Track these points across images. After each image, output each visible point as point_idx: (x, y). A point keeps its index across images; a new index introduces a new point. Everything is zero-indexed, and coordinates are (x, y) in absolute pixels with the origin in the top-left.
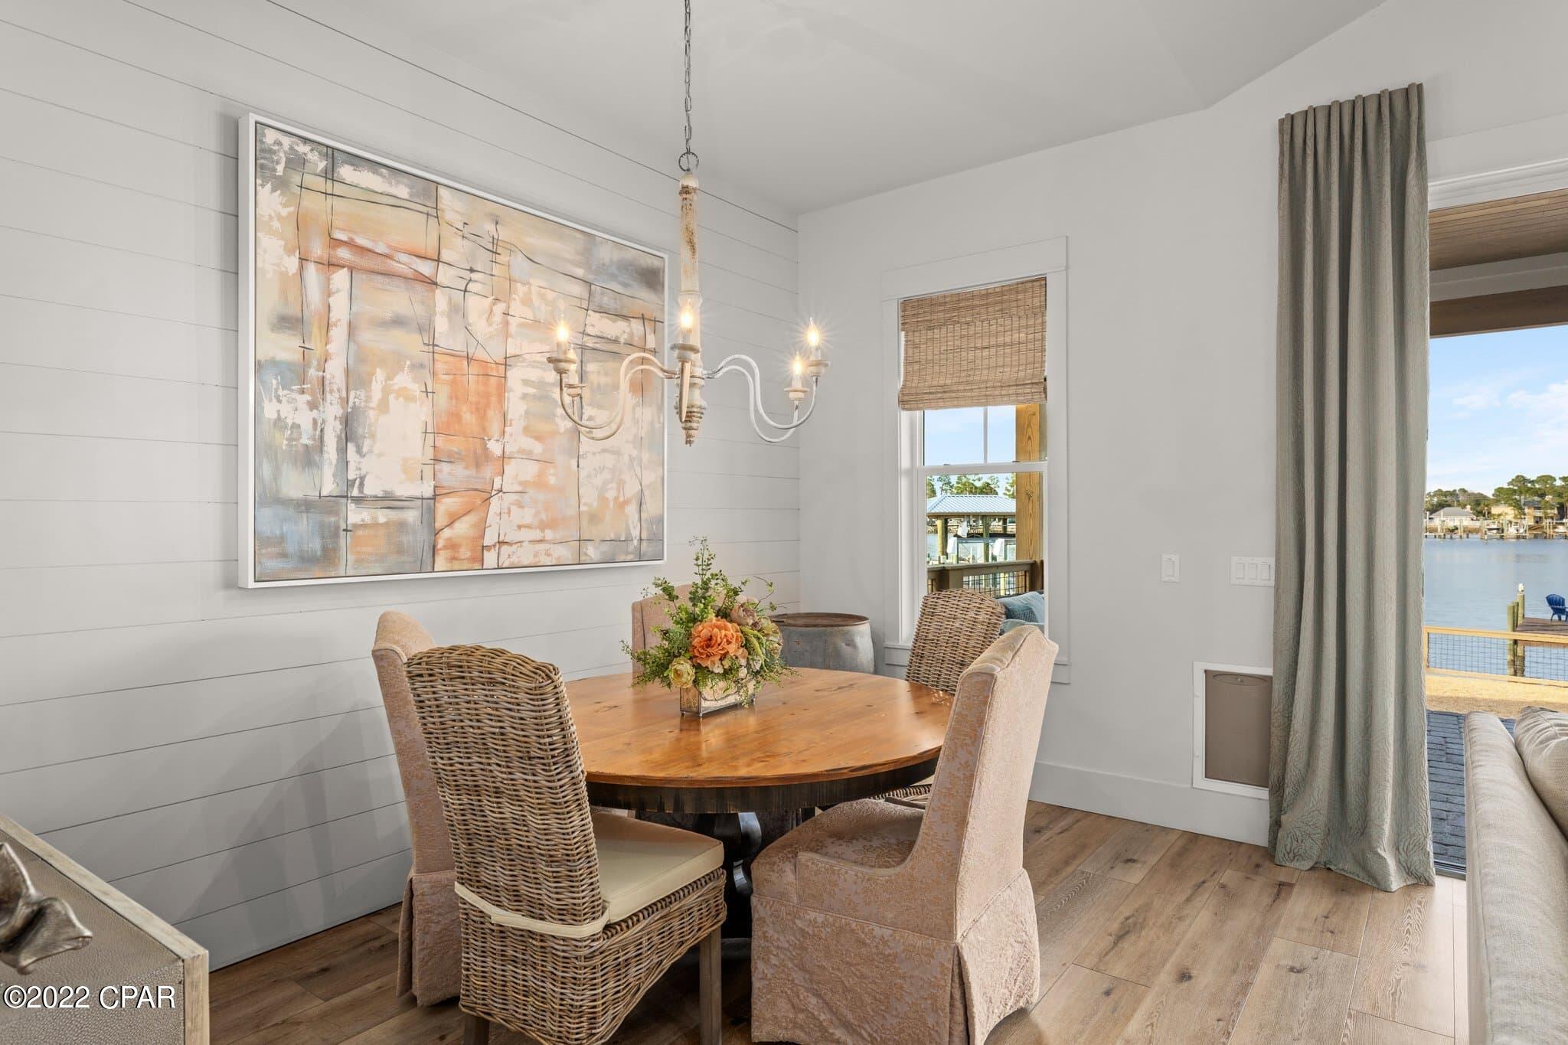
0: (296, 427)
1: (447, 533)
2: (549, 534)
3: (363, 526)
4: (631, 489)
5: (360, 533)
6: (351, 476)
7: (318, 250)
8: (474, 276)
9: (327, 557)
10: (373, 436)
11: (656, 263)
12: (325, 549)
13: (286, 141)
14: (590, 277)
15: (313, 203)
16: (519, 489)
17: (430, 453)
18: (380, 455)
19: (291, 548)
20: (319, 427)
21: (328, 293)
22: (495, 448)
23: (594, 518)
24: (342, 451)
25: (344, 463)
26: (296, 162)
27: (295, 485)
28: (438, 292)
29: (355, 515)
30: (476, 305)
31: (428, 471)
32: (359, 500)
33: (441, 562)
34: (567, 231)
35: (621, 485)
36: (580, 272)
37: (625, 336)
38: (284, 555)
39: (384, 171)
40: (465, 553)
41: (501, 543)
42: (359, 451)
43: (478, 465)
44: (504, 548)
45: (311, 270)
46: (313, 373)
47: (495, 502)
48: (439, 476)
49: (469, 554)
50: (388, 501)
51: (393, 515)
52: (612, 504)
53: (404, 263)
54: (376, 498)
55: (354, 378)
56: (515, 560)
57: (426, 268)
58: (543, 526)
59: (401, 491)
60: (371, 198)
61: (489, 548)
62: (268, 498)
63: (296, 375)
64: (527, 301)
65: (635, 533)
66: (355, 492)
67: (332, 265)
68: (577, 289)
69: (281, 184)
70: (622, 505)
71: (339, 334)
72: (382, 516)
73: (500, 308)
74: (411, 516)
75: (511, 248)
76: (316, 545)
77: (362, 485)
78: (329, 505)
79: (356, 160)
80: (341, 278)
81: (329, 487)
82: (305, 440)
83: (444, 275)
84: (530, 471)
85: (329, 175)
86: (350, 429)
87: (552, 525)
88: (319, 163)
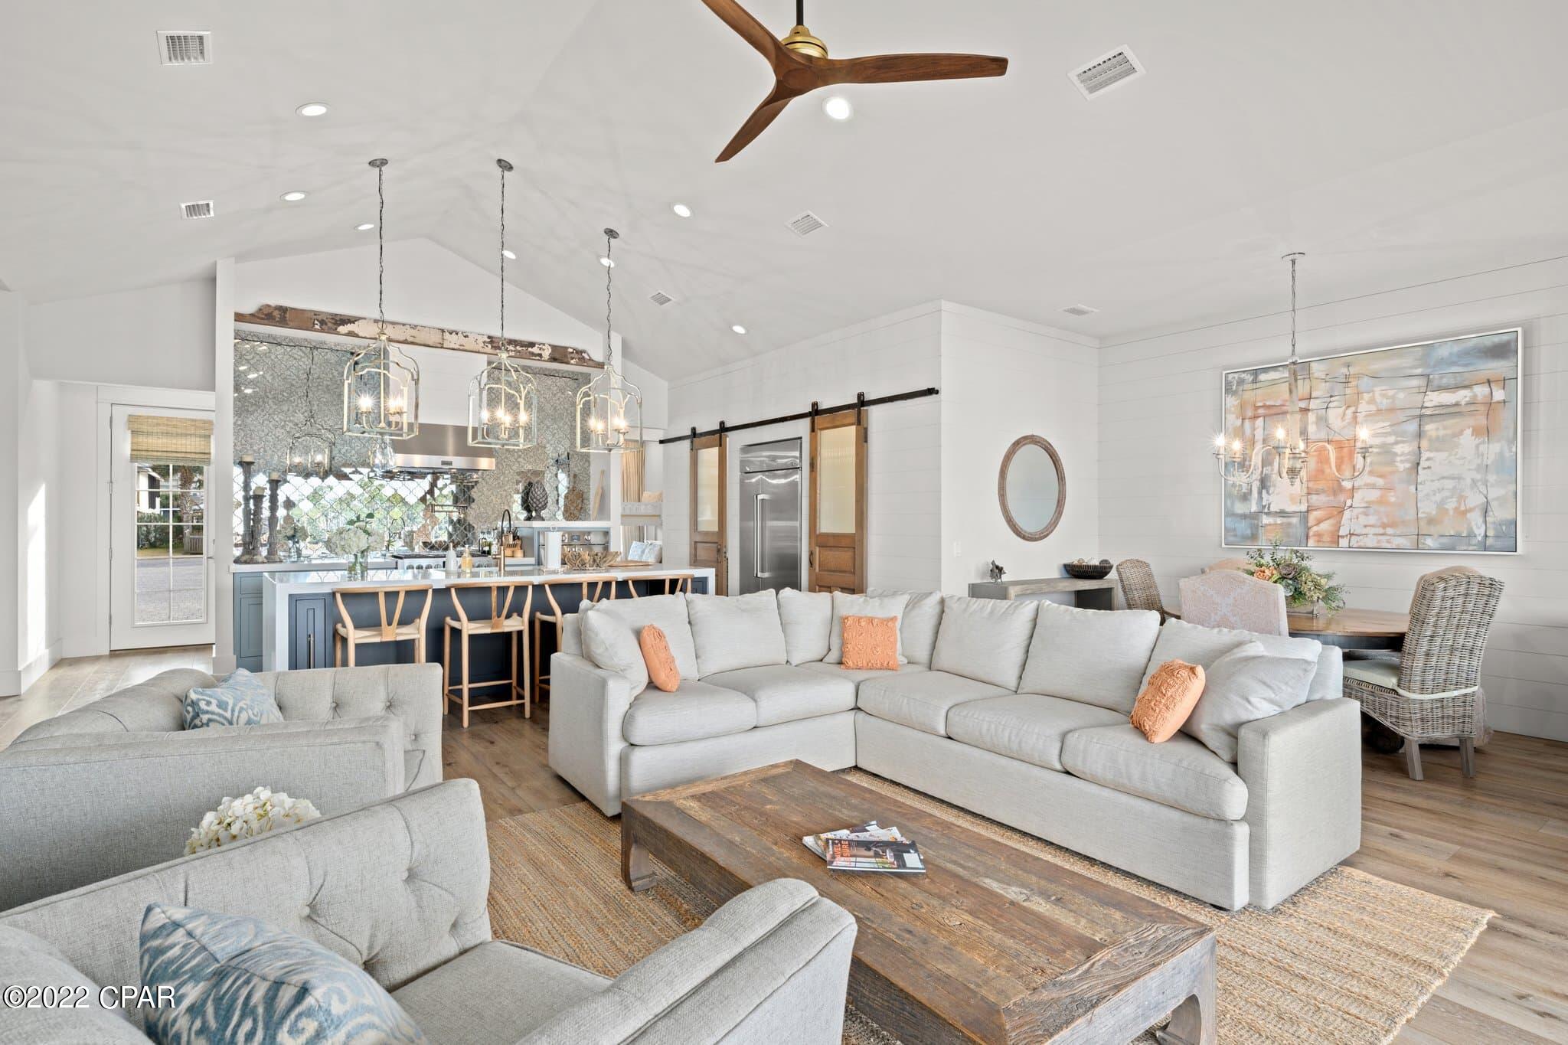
0: (1240, 486)
1: (1315, 529)
2: (1389, 531)
3: (1270, 524)
4: (1475, 501)
5: (1269, 527)
6: (1264, 504)
7: (1249, 413)
8: (1332, 399)
9: (1254, 537)
10: (1274, 486)
11: (1508, 338)
12: (1252, 534)
13: (1236, 376)
14: (1428, 371)
15: (1248, 396)
16: (1365, 505)
17: (1305, 491)
18: (1277, 494)
19: (1239, 533)
20: (1250, 485)
21: (1254, 429)
22: (1347, 485)
23: (1431, 521)
24: (1260, 493)
25: (1261, 498)
26: (1241, 382)
27: (1240, 508)
28: (1310, 414)
29: (1266, 520)
30: (1334, 416)
31: (1304, 499)
32: (1267, 514)
33: (1311, 542)
34: (1404, 350)
35: (1462, 498)
36: (1419, 371)
37: (1467, 399)
38: (1236, 536)
39: (1281, 369)
40: (1326, 538)
41: (1351, 534)
42: (1268, 493)
43: (1336, 494)
44: (1353, 537)
45: (1247, 422)
47: (1347, 514)
48: (1311, 501)
49: (1329, 539)
50: (1282, 513)
51: (1285, 520)
52: (1451, 512)
54: (1277, 513)
56: (1361, 544)
57: (1303, 404)
58: (1384, 526)
59: (1290, 508)
60: (1272, 383)
61: (1343, 537)
62: (1230, 514)
64: (1372, 401)
65: (1479, 532)
66: (1266, 510)
67: (1256, 417)
68: (1415, 382)
69: (1235, 393)
70: (1463, 513)
72: (1279, 521)
73: (1350, 411)
74: (1295, 520)
75: (1358, 376)
76: (1249, 532)
77: (1269, 508)
78: (1254, 516)
79: (1266, 370)
80: (1260, 422)
81: (1254, 508)
82: (1244, 490)
83: (1313, 405)
84: (1374, 495)
85: (1255, 381)
86: (1264, 484)
87: (1392, 525)
88: (1249, 378)
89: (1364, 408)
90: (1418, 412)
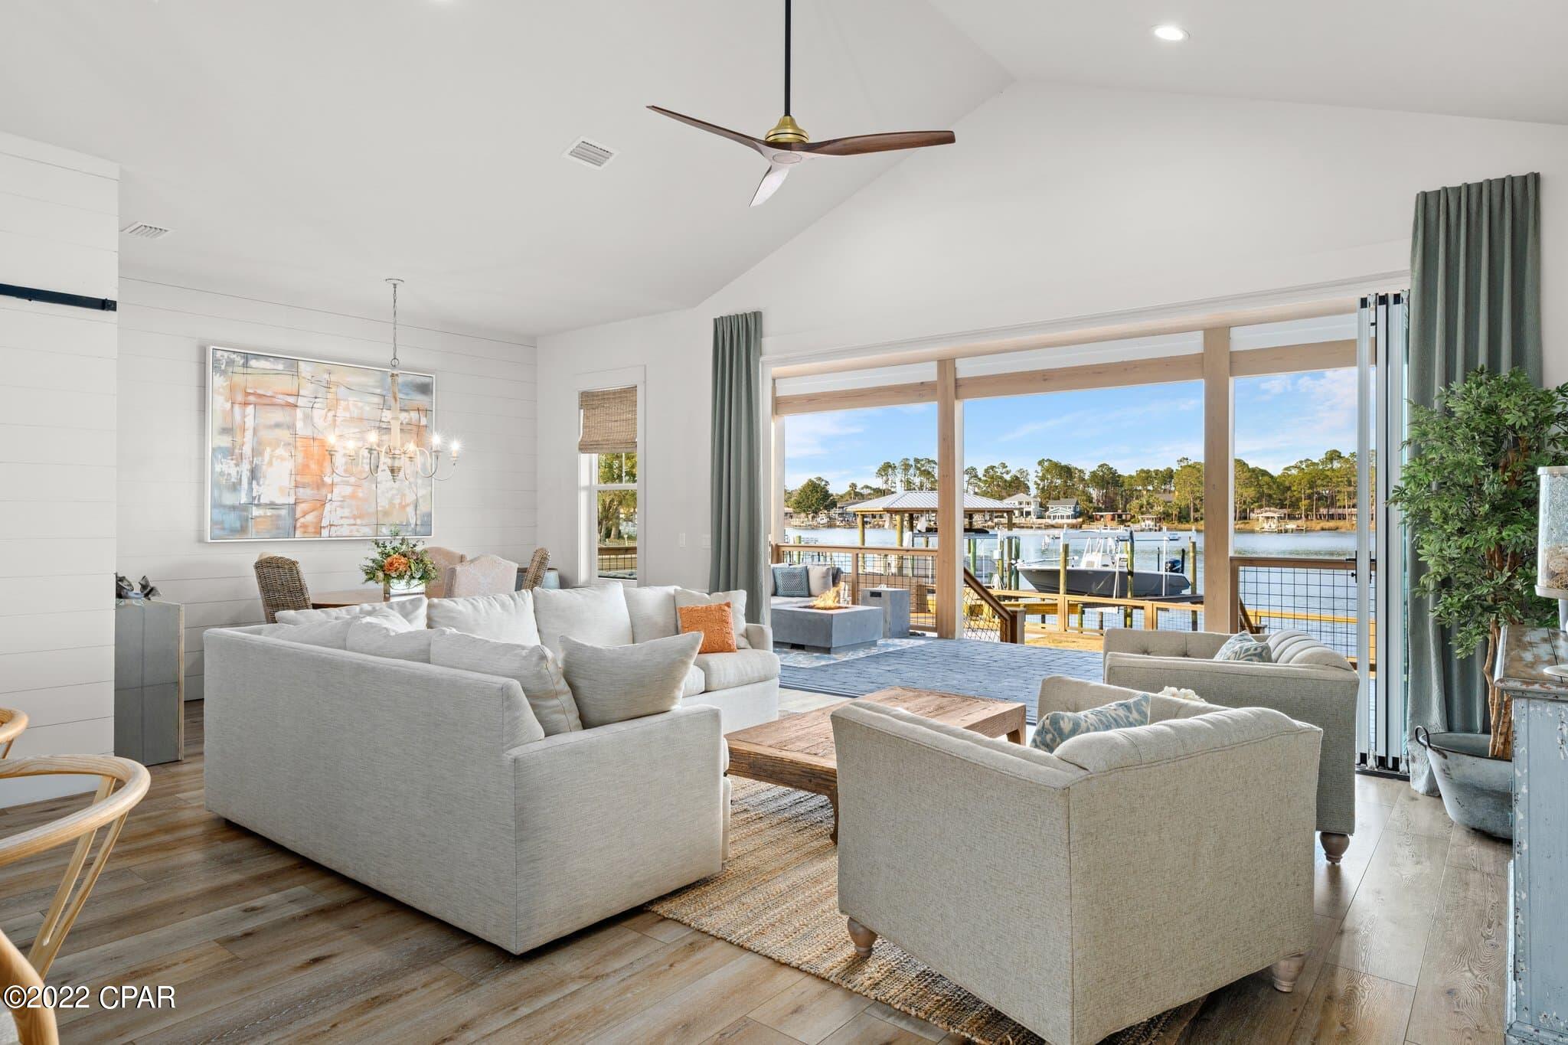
0: (229, 474)
1: (302, 520)
2: (359, 521)
3: (260, 517)
4: (410, 498)
5: (258, 520)
6: (254, 495)
7: (240, 398)
8: (317, 400)
9: (243, 530)
10: (265, 477)
11: (427, 380)
12: (242, 527)
13: (226, 354)
14: (384, 393)
15: (238, 379)
16: (342, 499)
17: (293, 484)
18: (269, 485)
19: (227, 526)
20: (239, 474)
21: (244, 416)
22: (328, 480)
23: (386, 514)
24: (250, 484)
25: (251, 489)
26: (230, 363)
27: (229, 499)
28: (298, 410)
29: (256, 512)
30: (318, 414)
31: (292, 492)
32: (258, 505)
33: (298, 533)
34: (369, 371)
35: (403, 495)
36: (378, 391)
37: (407, 420)
38: (223, 529)
39: (271, 359)
40: (311, 529)
41: (331, 525)
42: (258, 484)
43: (318, 488)
44: (333, 528)
45: (237, 408)
46: (237, 451)
47: (328, 507)
48: (298, 494)
49: (313, 530)
50: (272, 505)
51: (274, 512)
52: (397, 506)
53: (281, 399)
54: (266, 504)
55: (257, 452)
56: (338, 533)
57: (291, 400)
58: (355, 517)
59: (278, 501)
60: (265, 372)
61: (324, 527)
62: (217, 505)
63: (229, 452)
64: (347, 409)
65: (413, 522)
66: (256, 502)
67: (246, 404)
68: (376, 400)
69: (224, 373)
70: (403, 507)
71: (249, 434)
72: (269, 513)
73: (331, 414)
74: (283, 512)
75: (338, 385)
76: (238, 525)
77: (259, 499)
78: (244, 508)
79: (257, 357)
80: (250, 409)
81: (244, 499)
82: (233, 480)
83: (301, 402)
84: (348, 490)
85: (245, 365)
86: (254, 474)
87: (361, 516)
88: (240, 361)
89: (342, 414)
90: (377, 424)
